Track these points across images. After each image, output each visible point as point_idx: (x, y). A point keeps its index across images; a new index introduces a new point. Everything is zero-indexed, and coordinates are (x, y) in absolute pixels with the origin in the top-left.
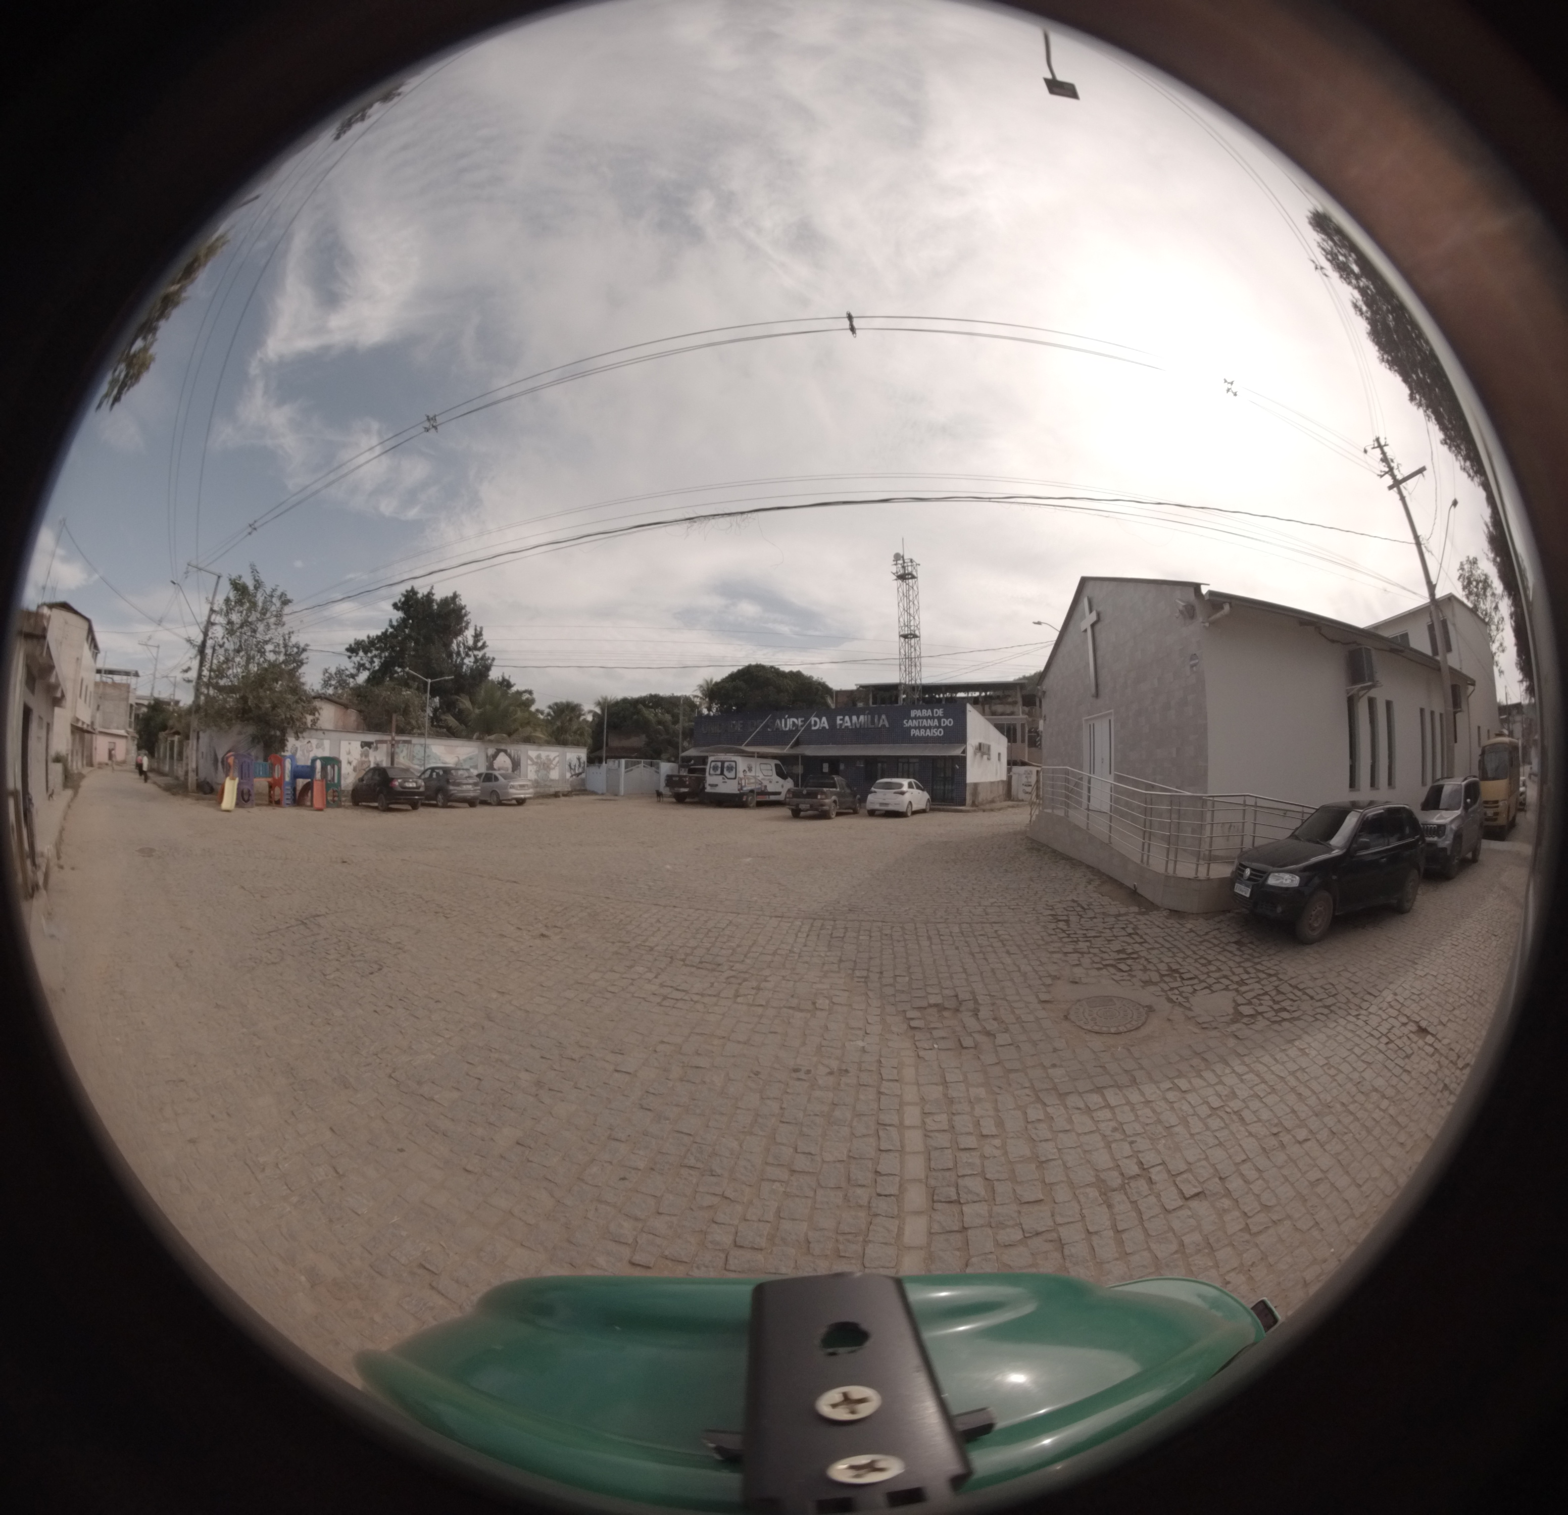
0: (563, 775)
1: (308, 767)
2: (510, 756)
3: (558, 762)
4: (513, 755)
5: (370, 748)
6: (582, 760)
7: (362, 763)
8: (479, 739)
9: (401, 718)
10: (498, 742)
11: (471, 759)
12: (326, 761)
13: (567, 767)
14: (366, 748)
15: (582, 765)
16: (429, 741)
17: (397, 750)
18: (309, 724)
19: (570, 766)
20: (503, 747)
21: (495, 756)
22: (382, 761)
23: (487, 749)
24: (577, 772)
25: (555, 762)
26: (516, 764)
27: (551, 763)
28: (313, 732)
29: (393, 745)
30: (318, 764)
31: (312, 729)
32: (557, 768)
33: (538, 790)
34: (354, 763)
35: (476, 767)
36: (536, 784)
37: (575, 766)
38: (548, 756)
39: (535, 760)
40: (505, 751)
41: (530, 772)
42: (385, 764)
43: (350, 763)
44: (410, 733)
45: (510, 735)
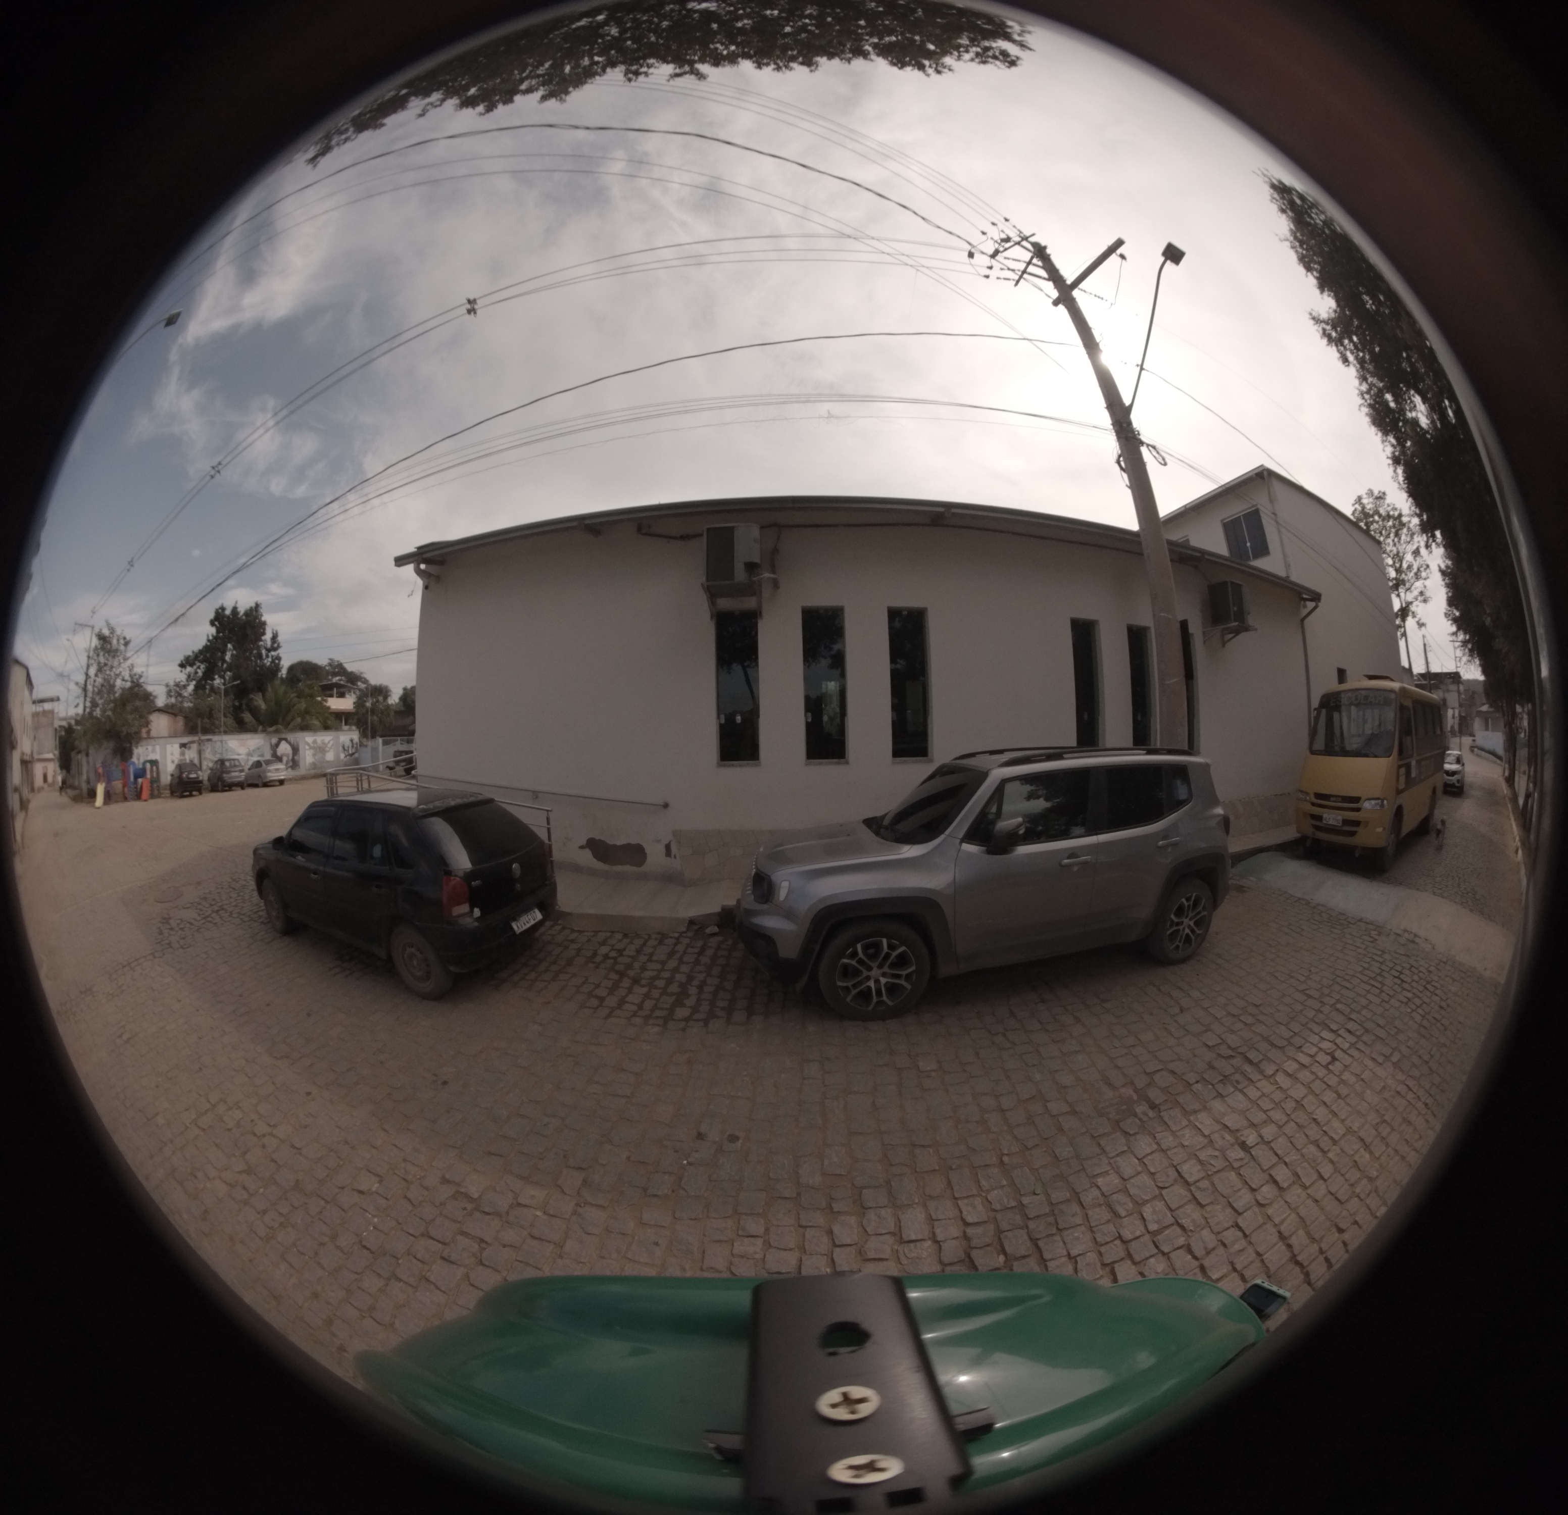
0: (337, 757)
1: (140, 769)
2: (290, 743)
3: (332, 745)
4: (292, 742)
5: (185, 747)
6: (355, 742)
7: (181, 760)
8: (264, 731)
9: (206, 720)
10: (277, 731)
11: (258, 749)
12: (154, 763)
13: (341, 748)
14: (183, 748)
15: (355, 746)
16: (225, 737)
17: (204, 748)
18: (144, 735)
19: (343, 747)
20: (284, 736)
21: (277, 745)
22: (194, 758)
23: (271, 739)
24: (350, 752)
25: (329, 745)
26: (295, 750)
27: (326, 747)
28: (149, 740)
29: (200, 744)
30: (148, 766)
31: (146, 738)
32: (332, 750)
33: (316, 771)
34: (176, 762)
35: (262, 755)
36: (314, 766)
37: (348, 747)
38: (323, 740)
39: (312, 745)
40: (286, 740)
41: (308, 757)
42: (196, 761)
43: (173, 762)
44: (213, 733)
45: (286, 726)
